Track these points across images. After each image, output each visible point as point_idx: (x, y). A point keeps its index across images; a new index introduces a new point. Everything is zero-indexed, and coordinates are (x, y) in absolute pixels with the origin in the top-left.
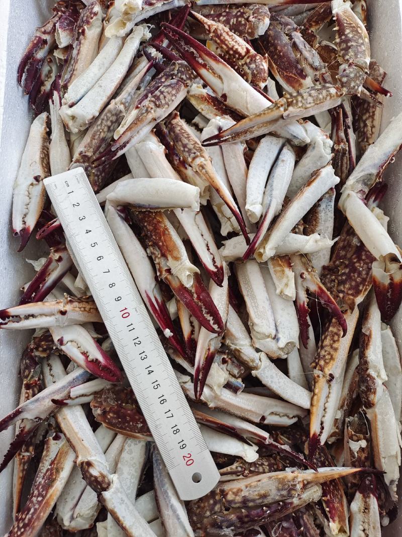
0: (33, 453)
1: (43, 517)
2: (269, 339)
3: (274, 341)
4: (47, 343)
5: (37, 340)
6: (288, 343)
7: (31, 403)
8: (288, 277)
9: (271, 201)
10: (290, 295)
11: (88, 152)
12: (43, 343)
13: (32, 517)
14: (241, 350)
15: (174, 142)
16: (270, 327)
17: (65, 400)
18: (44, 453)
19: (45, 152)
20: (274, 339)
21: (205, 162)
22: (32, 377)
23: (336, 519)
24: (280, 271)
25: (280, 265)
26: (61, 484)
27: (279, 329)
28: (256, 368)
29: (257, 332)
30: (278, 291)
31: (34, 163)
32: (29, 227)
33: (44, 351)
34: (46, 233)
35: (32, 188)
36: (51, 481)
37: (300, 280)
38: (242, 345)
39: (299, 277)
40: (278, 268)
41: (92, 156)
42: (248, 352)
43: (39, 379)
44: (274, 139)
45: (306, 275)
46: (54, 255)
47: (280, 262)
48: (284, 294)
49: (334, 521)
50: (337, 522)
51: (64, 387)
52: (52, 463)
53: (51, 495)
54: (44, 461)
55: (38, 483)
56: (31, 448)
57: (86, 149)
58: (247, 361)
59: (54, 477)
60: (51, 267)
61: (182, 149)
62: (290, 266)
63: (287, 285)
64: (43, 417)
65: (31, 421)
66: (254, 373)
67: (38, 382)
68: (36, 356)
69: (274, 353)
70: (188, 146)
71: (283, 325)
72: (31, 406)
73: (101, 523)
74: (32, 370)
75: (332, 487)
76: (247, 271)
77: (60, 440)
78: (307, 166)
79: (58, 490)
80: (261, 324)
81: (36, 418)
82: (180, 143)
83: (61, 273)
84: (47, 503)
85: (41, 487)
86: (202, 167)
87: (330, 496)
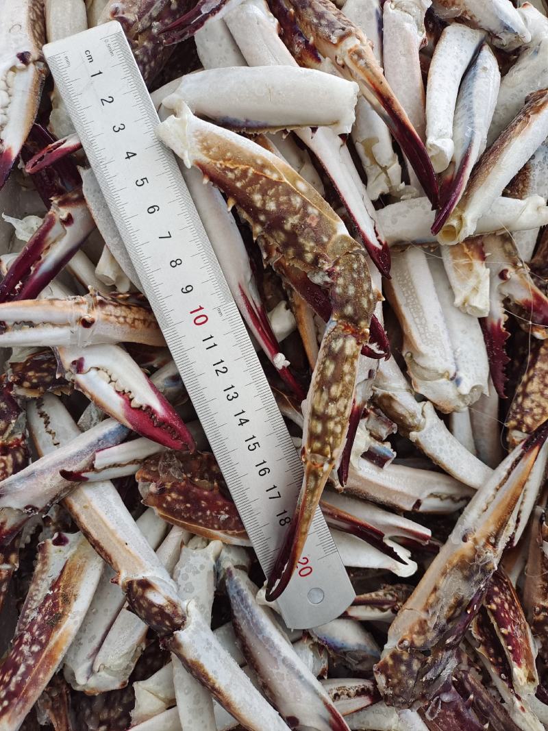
0: (17, 565)
1: (43, 680)
2: (444, 380)
3: (451, 384)
4: (37, 375)
5: (18, 368)
6: (473, 388)
7: (19, 480)
8: (478, 276)
9: (473, 133)
10: (480, 306)
11: (129, 12)
12: (30, 374)
13: (23, 680)
14: (395, 398)
15: (296, 9)
16: (446, 360)
17: (84, 472)
18: (38, 567)
19: (37, 10)
20: (452, 379)
21: (362, 47)
22: (13, 433)
23: (523, 661)
24: (464, 265)
25: (466, 255)
26: (76, 622)
27: (461, 365)
28: (417, 428)
29: (423, 368)
30: (458, 301)
31: (17, 28)
32: (10, 149)
33: (34, 387)
34: (46, 162)
35: (14, 76)
36: (54, 619)
37: (498, 282)
38: (395, 389)
39: (497, 276)
40: (463, 261)
41: (135, 22)
42: (405, 402)
43: (24, 437)
44: (468, 30)
45: (511, 274)
46: (58, 210)
47: (466, 250)
48: (470, 306)
49: (519, 665)
50: (524, 666)
51: (80, 454)
52: (54, 585)
53: (57, 644)
54: (39, 582)
55: (29, 620)
56: (13, 557)
57: (124, 6)
58: (402, 415)
59: (61, 610)
60: (52, 234)
61: (315, 21)
62: (483, 258)
63: (475, 290)
64: (40, 505)
65: (17, 513)
66: (414, 435)
67: (22, 443)
68: (18, 397)
69: (450, 403)
70: (327, 17)
71: (466, 357)
72: (20, 486)
73: (141, 683)
74: (13, 421)
75: (512, 613)
76: (406, 264)
77: (67, 545)
78: (519, 86)
79: (69, 635)
80: (431, 354)
81: (27, 508)
82: (310, 11)
83: (69, 248)
84: (51, 657)
85: (36, 627)
86: (359, 55)
87: (511, 627)
